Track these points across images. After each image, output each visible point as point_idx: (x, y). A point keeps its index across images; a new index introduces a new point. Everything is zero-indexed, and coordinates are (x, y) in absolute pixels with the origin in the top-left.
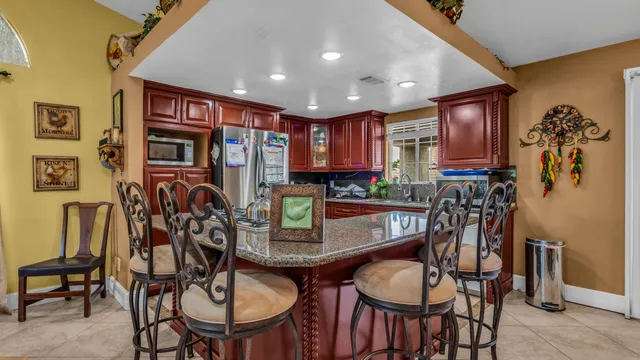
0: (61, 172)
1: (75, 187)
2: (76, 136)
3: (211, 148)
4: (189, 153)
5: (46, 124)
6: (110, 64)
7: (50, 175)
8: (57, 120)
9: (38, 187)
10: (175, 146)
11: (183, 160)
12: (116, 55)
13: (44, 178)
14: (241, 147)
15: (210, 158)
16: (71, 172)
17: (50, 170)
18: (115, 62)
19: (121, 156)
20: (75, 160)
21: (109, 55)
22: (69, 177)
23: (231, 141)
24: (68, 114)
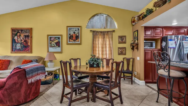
0: (123, 51)
1: (125, 54)
2: (125, 43)
3: (161, 43)
4: (154, 45)
5: (120, 41)
6: (132, 24)
7: (121, 51)
8: (122, 39)
9: (119, 54)
10: (150, 43)
11: (152, 47)
12: (134, 22)
13: (120, 52)
14: (174, 42)
15: (161, 46)
16: (124, 51)
17: (121, 50)
18: (134, 24)
19: (138, 47)
20: (125, 48)
21: (132, 22)
22: (124, 52)
23: (171, 40)
24: (124, 38)
